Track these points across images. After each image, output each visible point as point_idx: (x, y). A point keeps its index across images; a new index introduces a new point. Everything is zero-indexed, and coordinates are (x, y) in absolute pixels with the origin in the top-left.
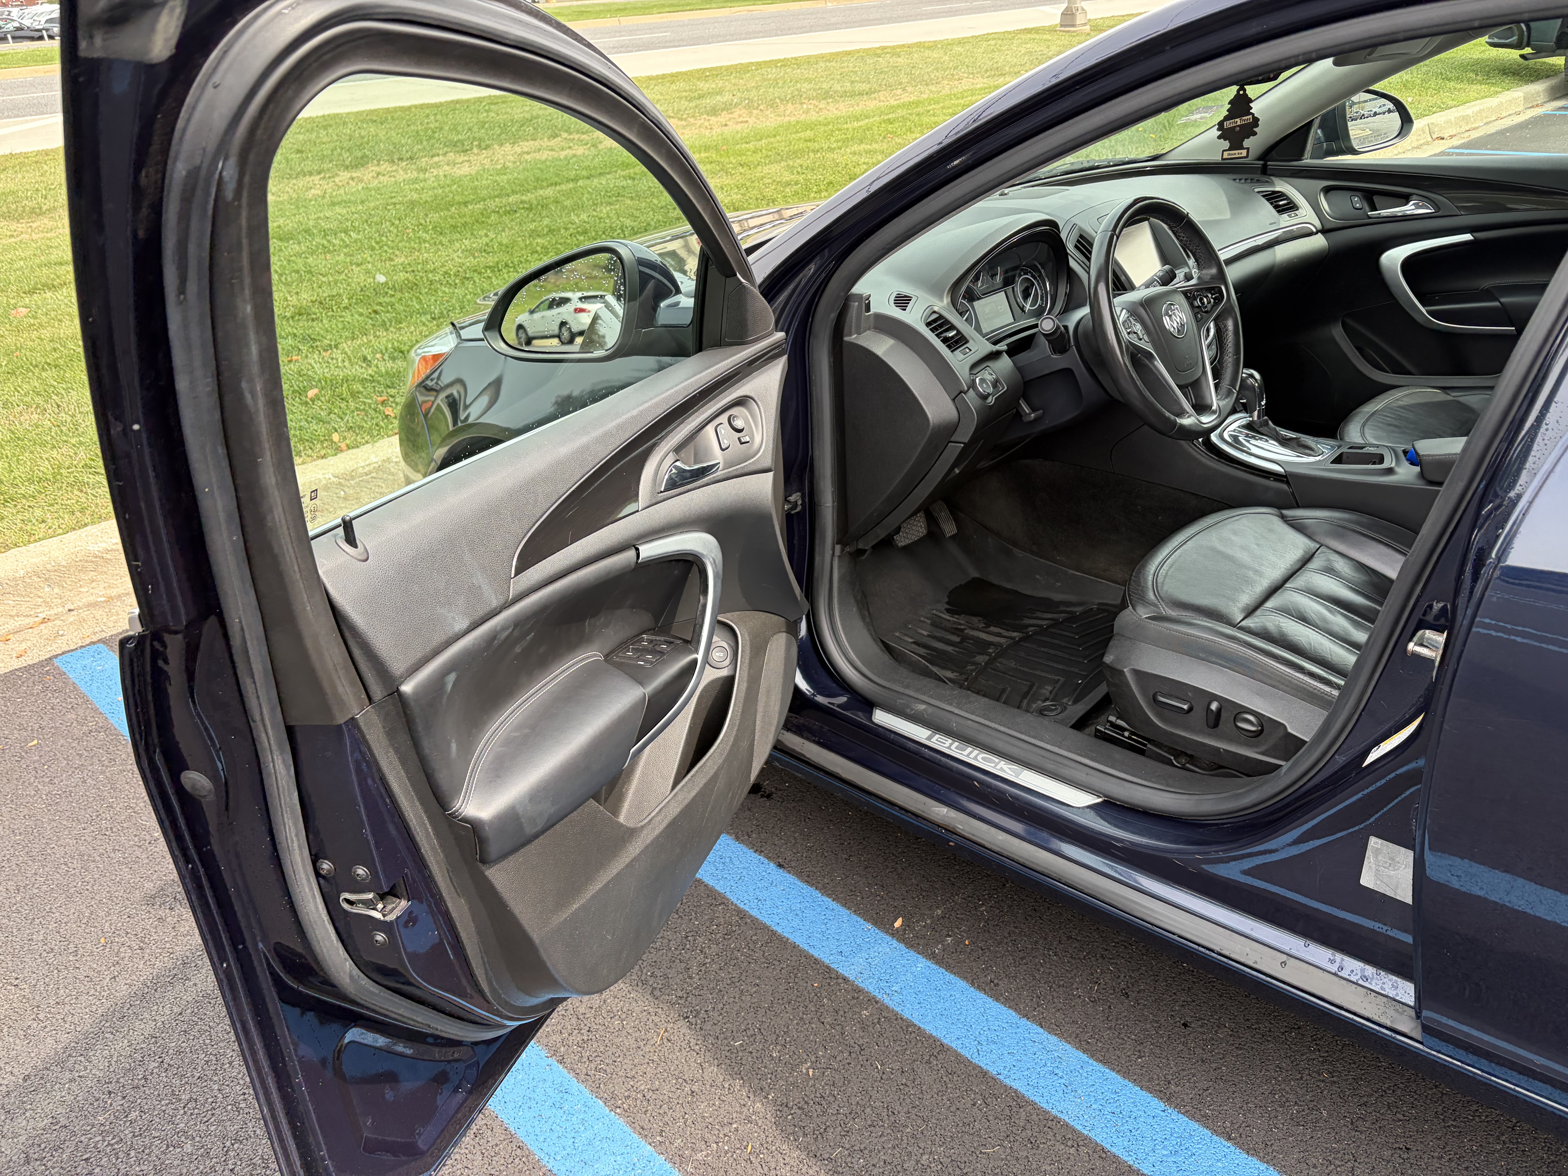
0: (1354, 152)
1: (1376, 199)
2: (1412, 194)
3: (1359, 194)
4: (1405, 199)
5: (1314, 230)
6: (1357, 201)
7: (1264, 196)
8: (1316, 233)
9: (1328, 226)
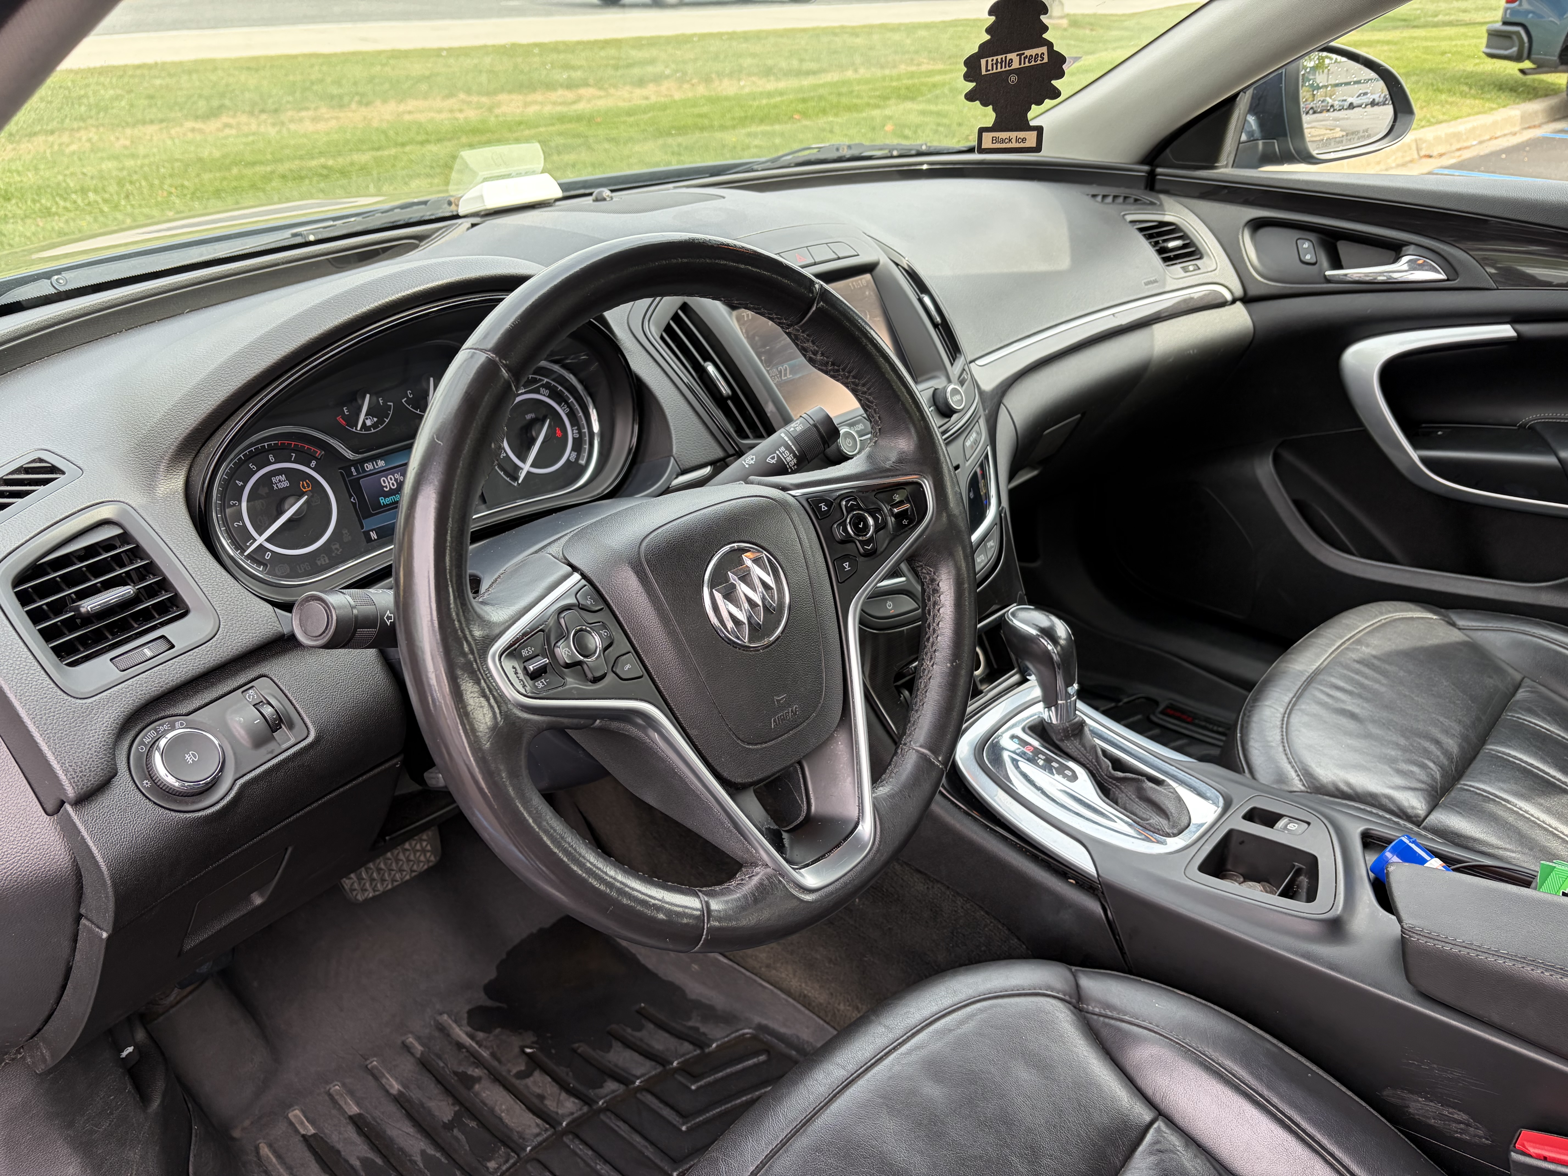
0: (1309, 159)
1: (1343, 248)
2: (1408, 243)
3: (1313, 236)
4: (1395, 250)
5: (1229, 297)
6: (1308, 249)
7: (1141, 230)
8: (1234, 301)
9: (1253, 291)
